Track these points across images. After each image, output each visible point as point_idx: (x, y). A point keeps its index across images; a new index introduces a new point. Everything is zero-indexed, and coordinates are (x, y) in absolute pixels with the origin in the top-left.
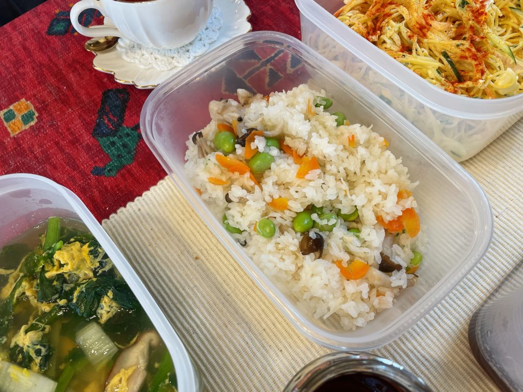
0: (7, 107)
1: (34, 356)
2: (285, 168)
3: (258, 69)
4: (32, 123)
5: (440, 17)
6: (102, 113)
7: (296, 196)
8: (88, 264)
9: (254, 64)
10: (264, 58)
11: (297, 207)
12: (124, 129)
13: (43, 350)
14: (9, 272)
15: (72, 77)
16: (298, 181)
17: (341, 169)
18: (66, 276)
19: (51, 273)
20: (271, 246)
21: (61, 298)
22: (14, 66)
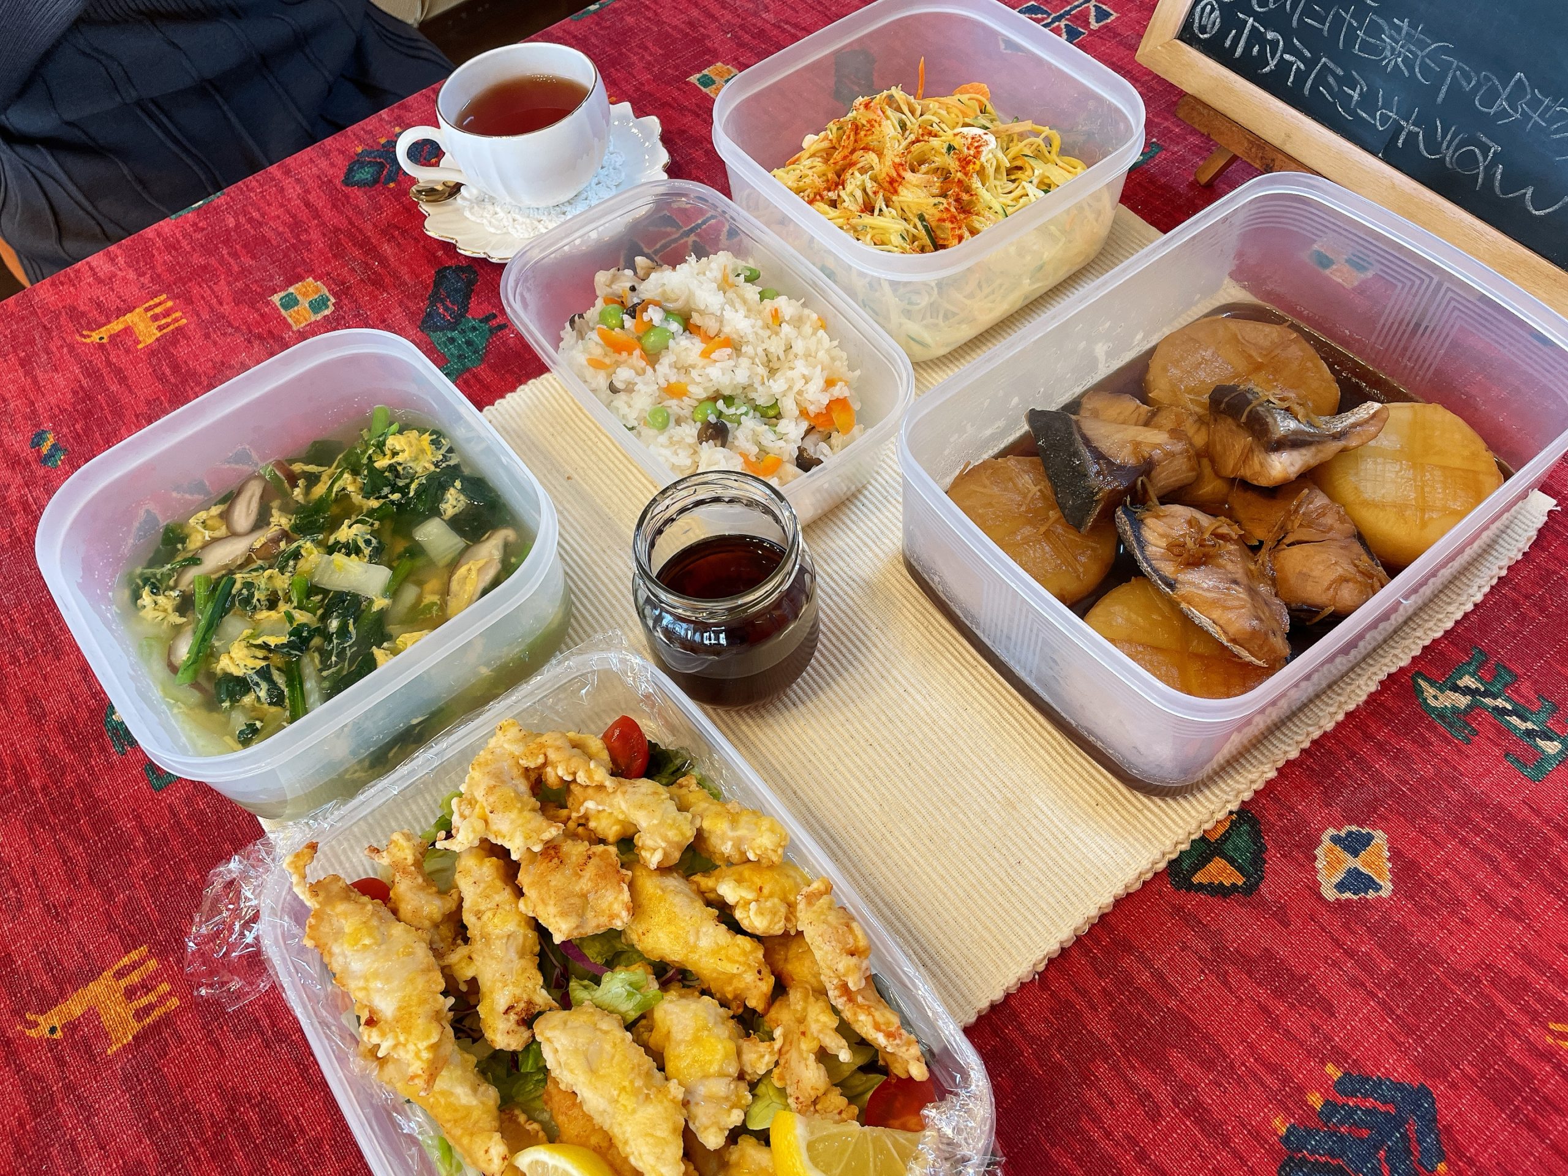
0: (283, 289)
1: (362, 545)
2: (688, 347)
3: (675, 240)
4: (327, 312)
5: (924, 168)
6: (435, 298)
7: (698, 379)
8: (429, 456)
9: (669, 234)
10: (686, 225)
11: (699, 392)
12: (468, 321)
13: (374, 541)
14: (321, 469)
15: (387, 249)
16: (701, 362)
17: (760, 350)
18: (400, 468)
19: (381, 463)
20: (663, 439)
21: (392, 492)
22: (292, 231)
